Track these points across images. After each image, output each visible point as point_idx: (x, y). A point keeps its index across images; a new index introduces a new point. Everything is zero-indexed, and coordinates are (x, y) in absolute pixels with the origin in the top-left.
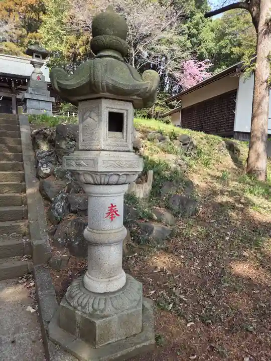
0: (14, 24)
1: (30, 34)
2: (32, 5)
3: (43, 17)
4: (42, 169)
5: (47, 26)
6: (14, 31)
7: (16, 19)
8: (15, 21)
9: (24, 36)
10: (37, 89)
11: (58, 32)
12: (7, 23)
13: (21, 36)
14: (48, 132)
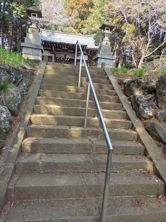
0: (74, 16)
1: (82, 21)
2: (85, 3)
3: (91, 10)
4: (146, 112)
5: (93, 15)
6: (74, 20)
7: (76, 13)
8: (75, 14)
9: (79, 23)
10: (105, 51)
11: (100, 18)
12: (70, 16)
13: (77, 23)
14: (143, 81)
